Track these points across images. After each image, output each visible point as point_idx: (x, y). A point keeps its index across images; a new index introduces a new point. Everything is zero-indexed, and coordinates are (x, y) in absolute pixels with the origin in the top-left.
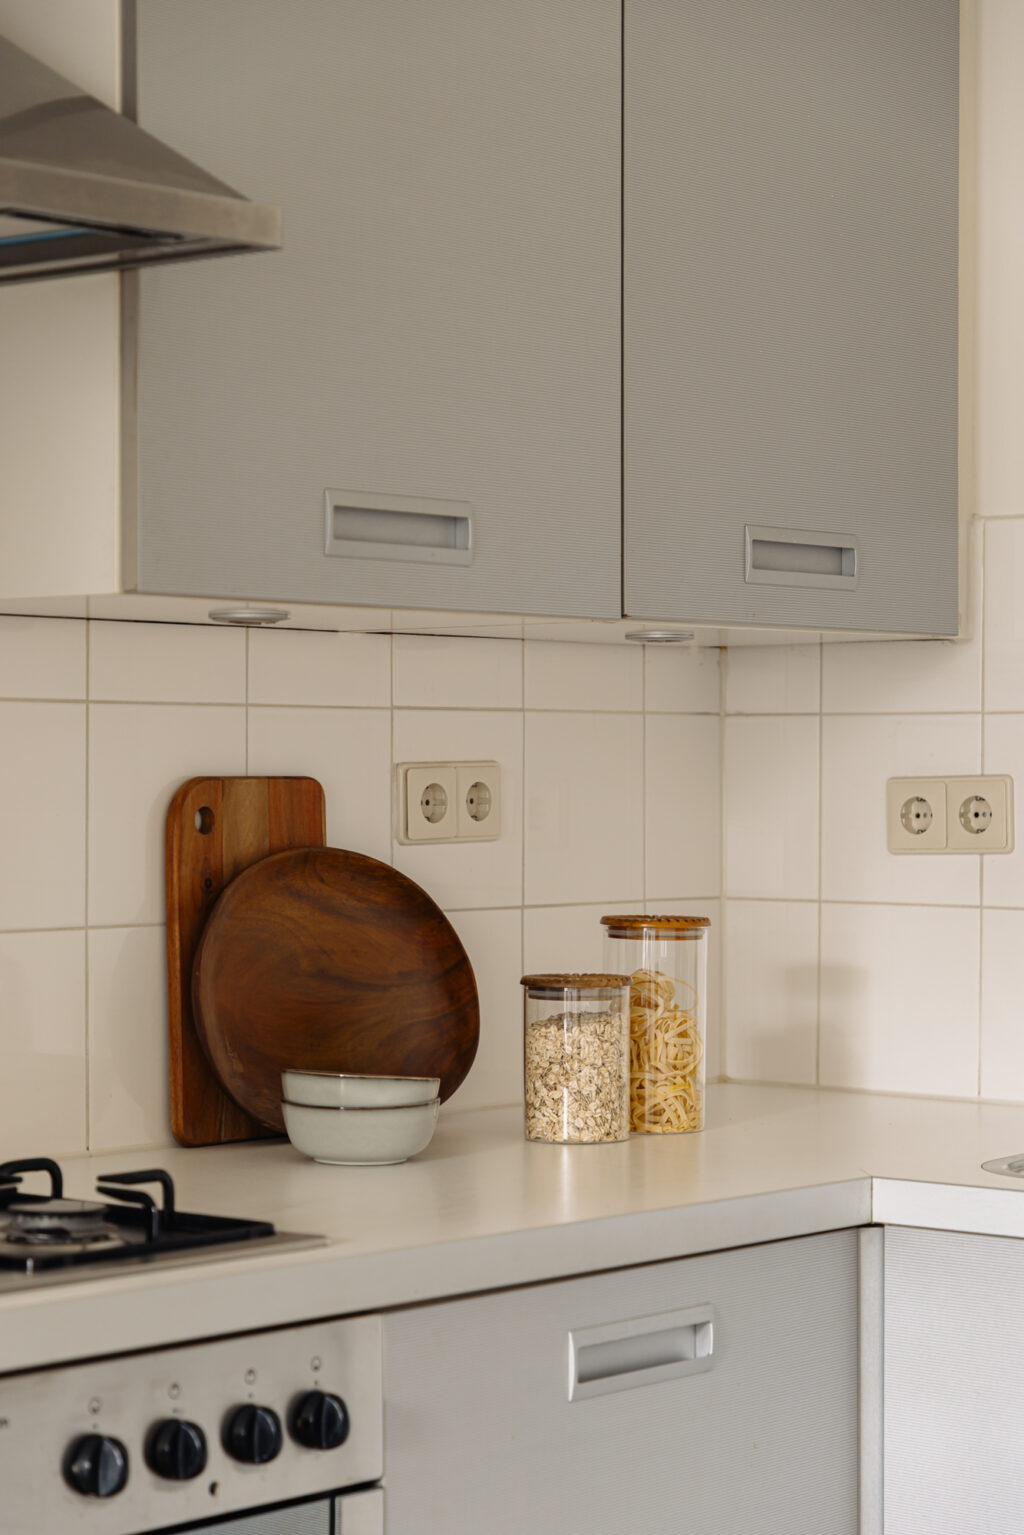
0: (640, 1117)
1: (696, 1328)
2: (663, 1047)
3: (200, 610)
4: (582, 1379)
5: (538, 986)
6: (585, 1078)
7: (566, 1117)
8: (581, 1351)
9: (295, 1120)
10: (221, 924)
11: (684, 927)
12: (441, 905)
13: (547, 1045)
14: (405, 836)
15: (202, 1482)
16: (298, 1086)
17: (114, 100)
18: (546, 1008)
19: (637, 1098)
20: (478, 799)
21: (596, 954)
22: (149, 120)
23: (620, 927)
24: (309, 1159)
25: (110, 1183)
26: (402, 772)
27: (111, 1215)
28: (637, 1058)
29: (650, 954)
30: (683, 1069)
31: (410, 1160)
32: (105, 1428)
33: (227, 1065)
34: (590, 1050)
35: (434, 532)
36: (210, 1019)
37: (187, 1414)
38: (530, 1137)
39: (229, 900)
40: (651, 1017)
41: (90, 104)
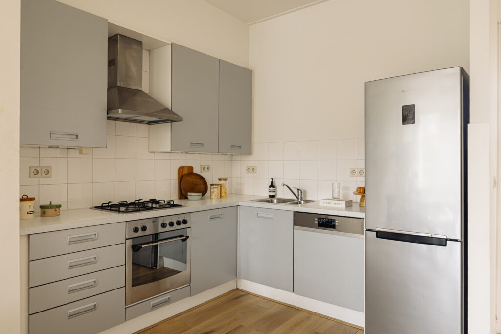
0: (221, 196)
1: (222, 214)
2: (223, 190)
3: (180, 152)
4: (210, 219)
5: (212, 185)
6: (216, 193)
7: (214, 197)
8: (210, 216)
9: (189, 197)
10: (183, 179)
11: (225, 180)
12: (204, 178)
13: (212, 190)
14: (201, 172)
15: (174, 227)
16: (189, 194)
17: (170, 109)
18: (212, 187)
19: (221, 195)
20: (208, 168)
21: (217, 182)
22: (173, 110)
23: (220, 180)
24: (190, 200)
25: (168, 202)
26: (201, 166)
27: (168, 204)
28: (221, 191)
29: (222, 182)
30: (225, 192)
31: (199, 200)
32: (165, 222)
33: (183, 192)
34: (216, 191)
35: (200, 145)
36: (182, 188)
37: (173, 221)
38: (211, 198)
39: (184, 177)
40: (222, 188)
41: (167, 109)
